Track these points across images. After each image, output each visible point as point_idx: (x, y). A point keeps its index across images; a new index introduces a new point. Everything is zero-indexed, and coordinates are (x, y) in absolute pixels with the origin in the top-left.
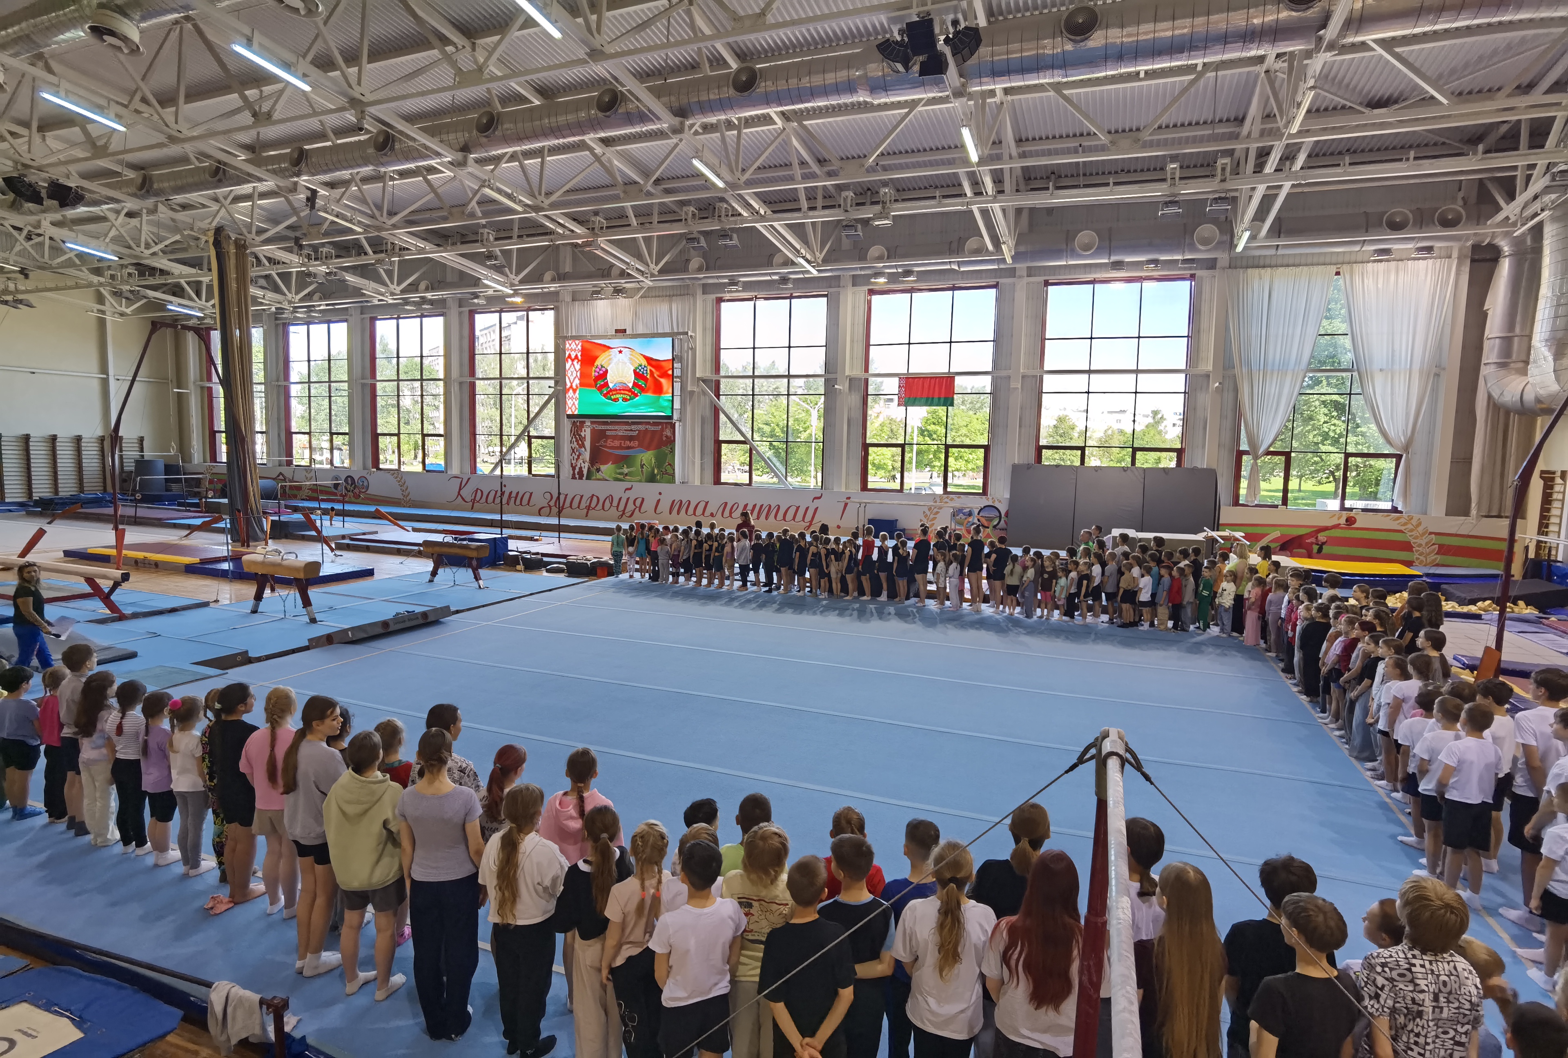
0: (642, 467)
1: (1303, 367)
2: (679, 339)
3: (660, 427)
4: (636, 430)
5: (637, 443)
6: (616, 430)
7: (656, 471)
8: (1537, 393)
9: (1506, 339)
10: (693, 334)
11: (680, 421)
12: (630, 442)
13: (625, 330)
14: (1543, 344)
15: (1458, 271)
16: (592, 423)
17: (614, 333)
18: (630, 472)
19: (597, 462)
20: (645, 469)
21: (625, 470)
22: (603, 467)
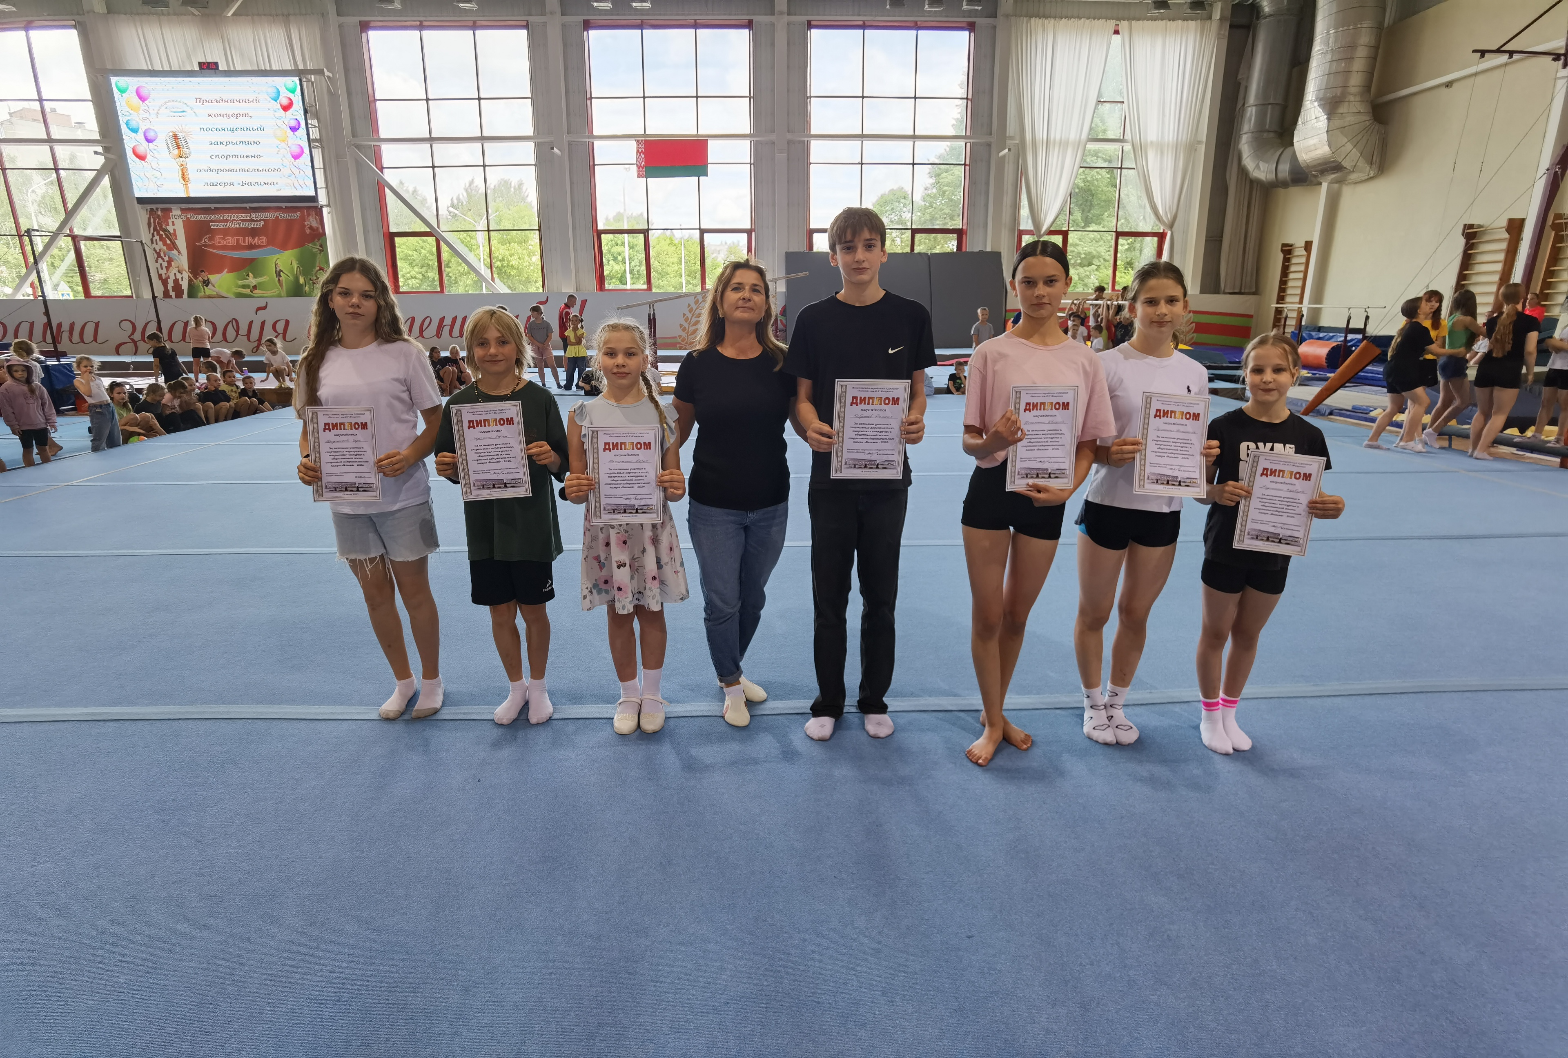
1: (1084, 136)
2: (308, 81)
3: (299, 214)
4: (261, 220)
5: (264, 239)
6: (227, 221)
7: (302, 281)
8: (1300, 159)
9: (1262, 106)
10: (331, 75)
11: (328, 206)
12: (253, 238)
13: (216, 64)
14: (1316, 104)
15: (1219, 37)
16: (183, 210)
17: (197, 68)
18: (260, 283)
19: (202, 271)
20: (283, 277)
21: (252, 281)
22: (213, 278)
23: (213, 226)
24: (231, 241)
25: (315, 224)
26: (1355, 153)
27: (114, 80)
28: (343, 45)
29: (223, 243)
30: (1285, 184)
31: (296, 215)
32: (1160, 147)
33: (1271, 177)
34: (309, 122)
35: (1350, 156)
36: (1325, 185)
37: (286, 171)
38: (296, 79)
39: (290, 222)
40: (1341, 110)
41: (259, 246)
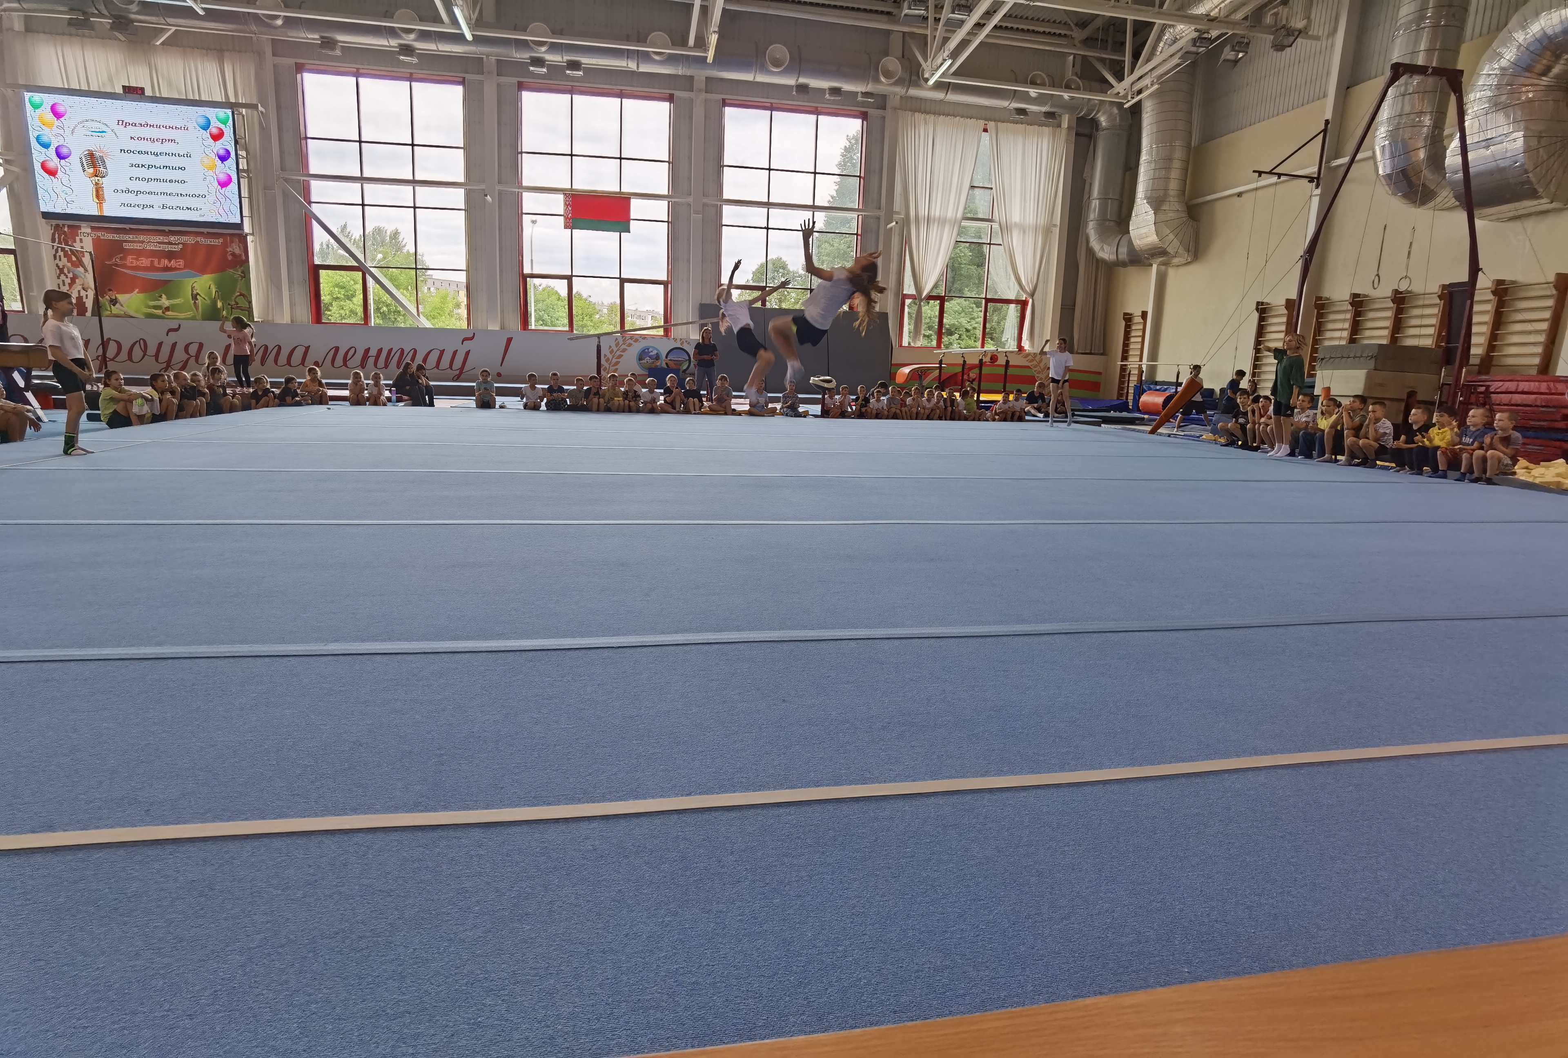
0: (195, 297)
1: (960, 215)
2: (241, 114)
3: (221, 240)
4: (179, 244)
5: (181, 262)
6: (142, 242)
7: (219, 304)
8: (1135, 244)
9: (1104, 200)
10: (263, 110)
11: (252, 234)
12: (170, 261)
13: (142, 89)
14: (1145, 201)
15: (1067, 141)
16: (93, 228)
17: (120, 90)
18: (172, 305)
19: (110, 290)
20: (200, 300)
21: (165, 302)
22: (121, 297)
23: (126, 246)
24: (145, 262)
25: (237, 251)
26: (1176, 243)
27: (27, 95)
28: (277, 84)
29: (136, 263)
30: (1124, 264)
31: (218, 242)
32: (1023, 228)
33: (1113, 257)
34: (240, 152)
35: (1173, 245)
36: (1155, 266)
37: (211, 198)
38: (229, 112)
39: (210, 247)
40: (1165, 207)
41: (175, 269)
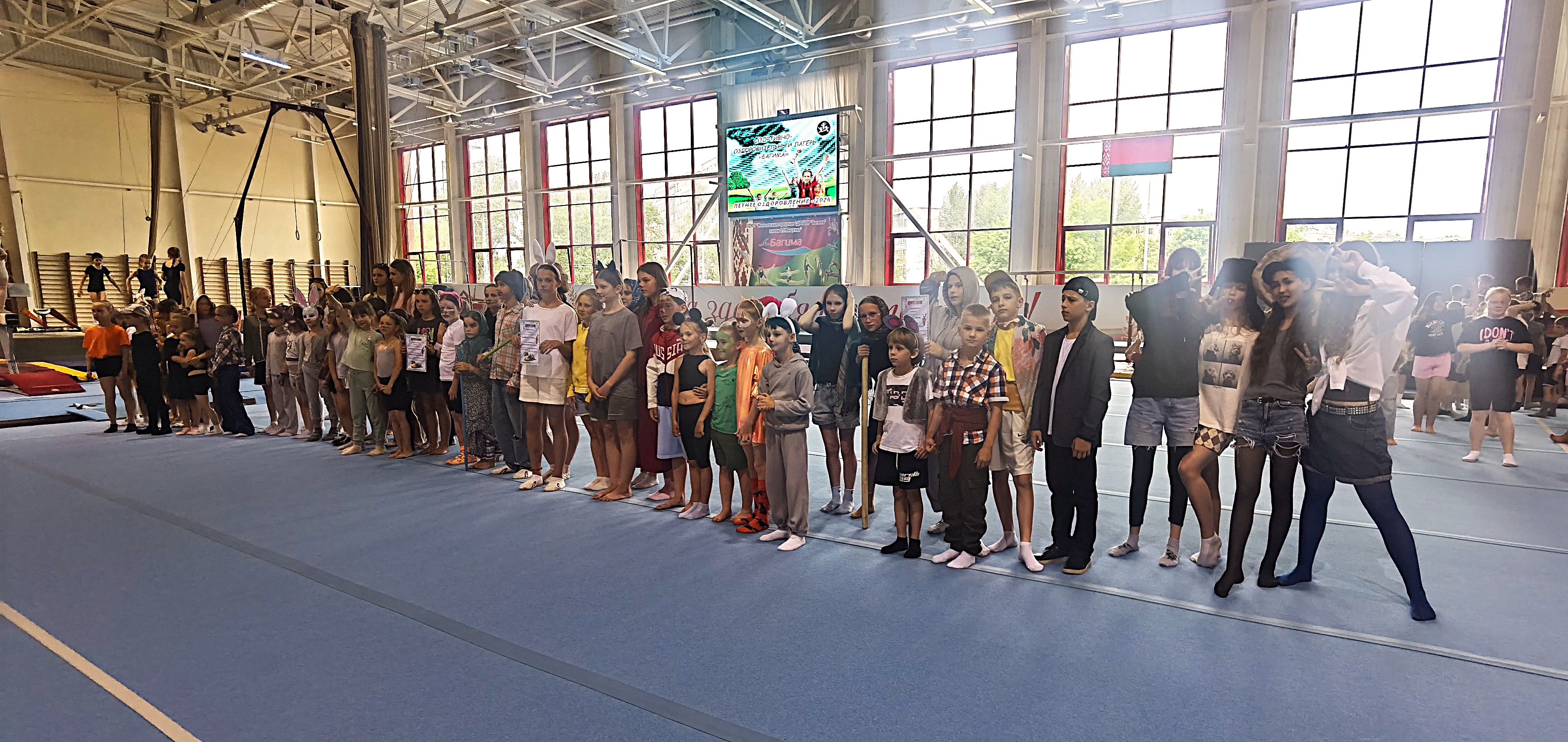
0: (806, 269)
2: (846, 115)
4: (800, 226)
5: (800, 242)
6: (779, 228)
7: (821, 273)
10: (861, 109)
11: (847, 214)
12: (794, 241)
13: (789, 110)
17: (776, 115)
18: (795, 275)
19: (760, 266)
20: (809, 271)
21: (789, 273)
22: (766, 271)
23: (771, 232)
25: (835, 229)
28: (875, 84)
29: (775, 244)
31: (823, 222)
39: (819, 227)
41: (798, 247)
